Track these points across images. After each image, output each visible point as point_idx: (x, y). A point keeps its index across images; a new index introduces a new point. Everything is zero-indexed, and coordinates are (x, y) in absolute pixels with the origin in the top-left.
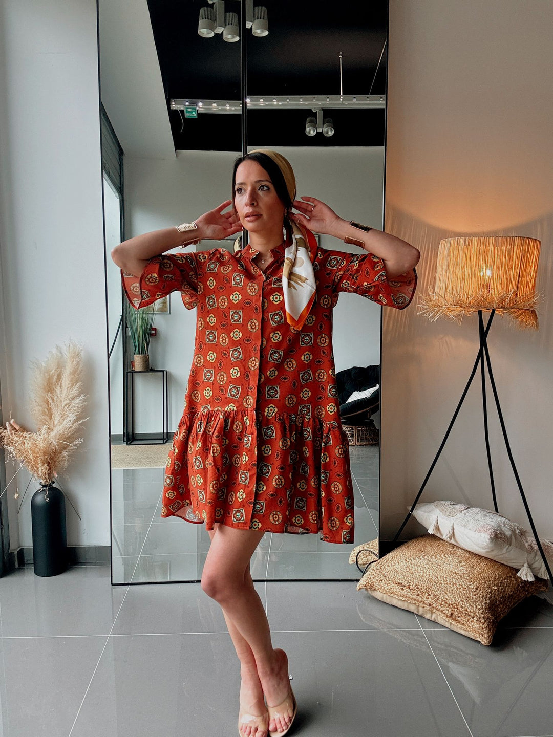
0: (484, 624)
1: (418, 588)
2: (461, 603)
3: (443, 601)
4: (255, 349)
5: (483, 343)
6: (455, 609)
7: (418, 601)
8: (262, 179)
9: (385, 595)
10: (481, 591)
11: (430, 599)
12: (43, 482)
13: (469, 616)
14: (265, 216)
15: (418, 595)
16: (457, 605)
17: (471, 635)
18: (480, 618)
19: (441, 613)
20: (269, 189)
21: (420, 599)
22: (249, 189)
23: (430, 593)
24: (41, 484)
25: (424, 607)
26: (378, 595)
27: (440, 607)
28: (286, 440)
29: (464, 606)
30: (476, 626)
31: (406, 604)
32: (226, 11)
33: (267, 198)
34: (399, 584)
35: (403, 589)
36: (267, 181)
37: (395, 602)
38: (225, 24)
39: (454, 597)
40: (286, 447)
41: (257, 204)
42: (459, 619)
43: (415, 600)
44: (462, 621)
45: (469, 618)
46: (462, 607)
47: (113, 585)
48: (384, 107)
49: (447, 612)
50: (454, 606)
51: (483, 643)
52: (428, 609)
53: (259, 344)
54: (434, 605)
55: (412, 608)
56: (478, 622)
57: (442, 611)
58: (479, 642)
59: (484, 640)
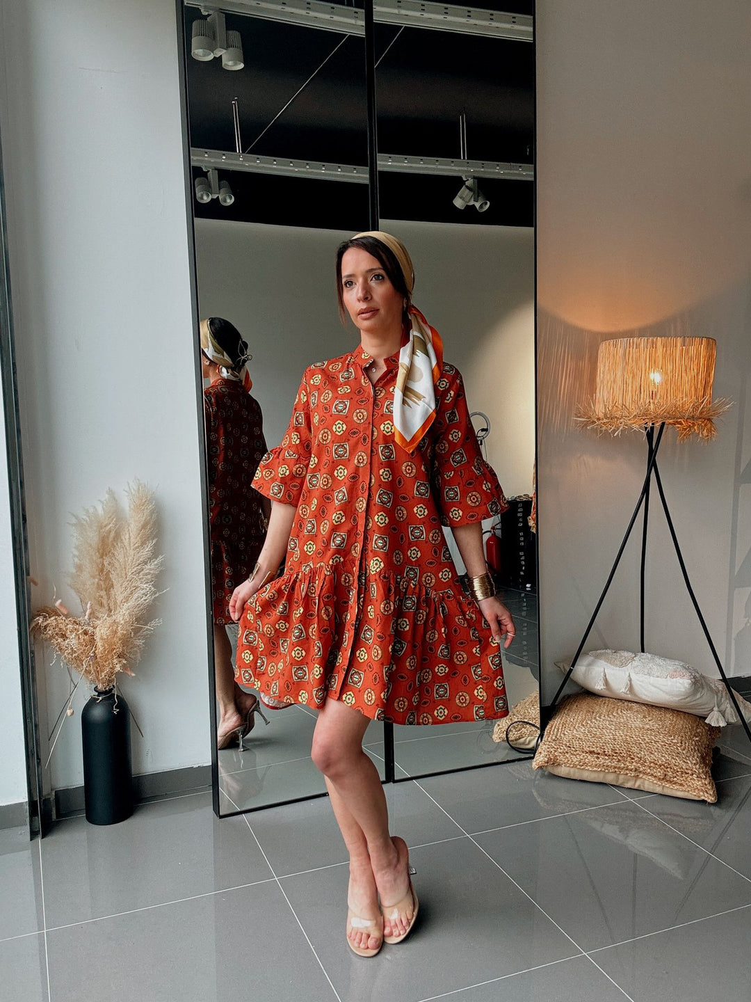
0: (706, 779)
1: (616, 753)
2: (674, 761)
3: (651, 762)
4: (363, 487)
5: (652, 464)
6: (668, 769)
7: (619, 768)
8: (375, 267)
9: (572, 770)
10: (687, 745)
11: (634, 764)
12: (100, 687)
13: (686, 773)
14: (382, 311)
15: (619, 761)
16: (669, 764)
17: (692, 795)
18: (699, 773)
19: (650, 777)
20: (383, 278)
21: (623, 765)
22: (361, 280)
23: (632, 756)
24: (96, 689)
25: (627, 774)
26: (563, 771)
27: (649, 771)
28: (389, 603)
29: (677, 764)
30: (698, 783)
31: (602, 775)
32: (228, 29)
33: (381, 290)
34: (592, 752)
35: (598, 758)
36: (380, 268)
37: (586, 775)
38: (228, 46)
39: (663, 756)
40: (388, 611)
41: (372, 298)
42: (675, 779)
43: (615, 767)
44: (679, 781)
45: (687, 776)
46: (676, 765)
47: (221, 817)
48: (533, 179)
49: (659, 774)
50: (666, 766)
51: (709, 801)
52: (633, 775)
53: (368, 482)
54: (641, 769)
55: (610, 778)
56: (699, 779)
57: (652, 775)
58: (704, 801)
59: (710, 798)
